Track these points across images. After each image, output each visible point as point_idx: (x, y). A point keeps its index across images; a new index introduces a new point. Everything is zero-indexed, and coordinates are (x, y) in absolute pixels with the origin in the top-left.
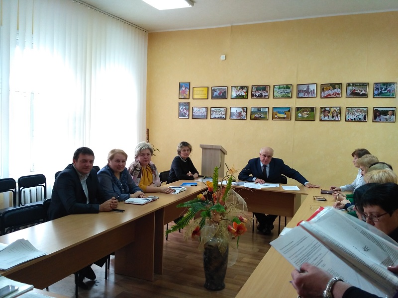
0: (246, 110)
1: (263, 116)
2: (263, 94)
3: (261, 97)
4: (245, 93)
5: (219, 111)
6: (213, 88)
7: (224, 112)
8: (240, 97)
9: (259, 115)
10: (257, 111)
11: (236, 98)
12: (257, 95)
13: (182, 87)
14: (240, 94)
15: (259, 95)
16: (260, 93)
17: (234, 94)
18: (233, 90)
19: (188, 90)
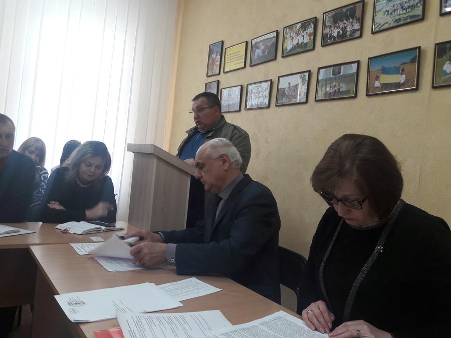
0: (307, 78)
1: (344, 88)
2: (349, 29)
3: (343, 38)
4: (310, 35)
5: (260, 89)
6: (254, 42)
7: (268, 91)
8: (298, 50)
9: (335, 85)
10: (332, 76)
11: (292, 53)
12: (335, 34)
13: (213, 53)
14: (300, 42)
15: (339, 32)
16: (342, 29)
17: (289, 46)
18: (287, 34)
19: (219, 57)
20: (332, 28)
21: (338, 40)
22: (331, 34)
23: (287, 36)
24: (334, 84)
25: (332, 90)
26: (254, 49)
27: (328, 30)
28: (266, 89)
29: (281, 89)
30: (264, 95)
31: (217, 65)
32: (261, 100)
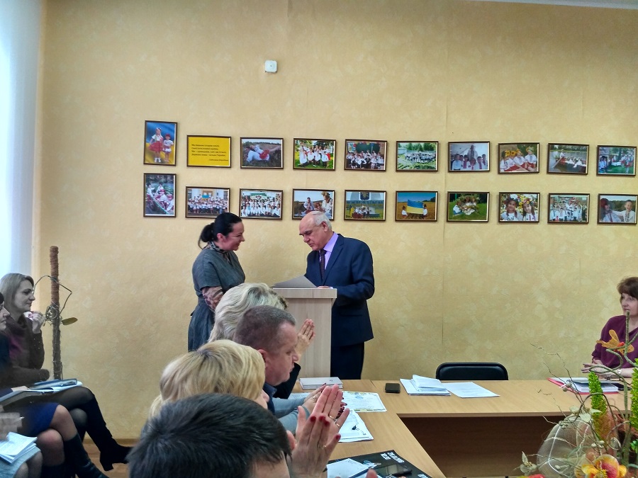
0: (331, 196)
1: (373, 212)
2: (373, 161)
6: (244, 141)
7: (277, 203)
9: (364, 209)
10: (360, 199)
13: (155, 133)
15: (363, 162)
16: (366, 159)
17: (302, 159)
18: (299, 147)
23: (300, 149)
24: (363, 207)
25: (360, 212)
27: (351, 157)
28: (274, 199)
29: (299, 202)
30: (272, 205)
31: (166, 152)
32: (268, 210)
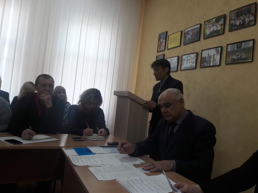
0: (220, 50)
2: (247, 20)
3: (243, 26)
5: (190, 58)
6: (186, 31)
7: (195, 59)
8: (214, 34)
9: (238, 55)
10: (236, 49)
11: (210, 36)
12: (238, 24)
13: (161, 38)
14: (215, 30)
15: (240, 23)
16: (242, 20)
17: (208, 32)
18: (207, 25)
19: (164, 40)
20: (236, 20)
21: (240, 27)
22: (235, 24)
23: (207, 27)
25: (236, 58)
26: (186, 35)
27: (233, 22)
28: (193, 58)
29: (203, 57)
30: (193, 61)
31: (163, 46)
32: (191, 64)
